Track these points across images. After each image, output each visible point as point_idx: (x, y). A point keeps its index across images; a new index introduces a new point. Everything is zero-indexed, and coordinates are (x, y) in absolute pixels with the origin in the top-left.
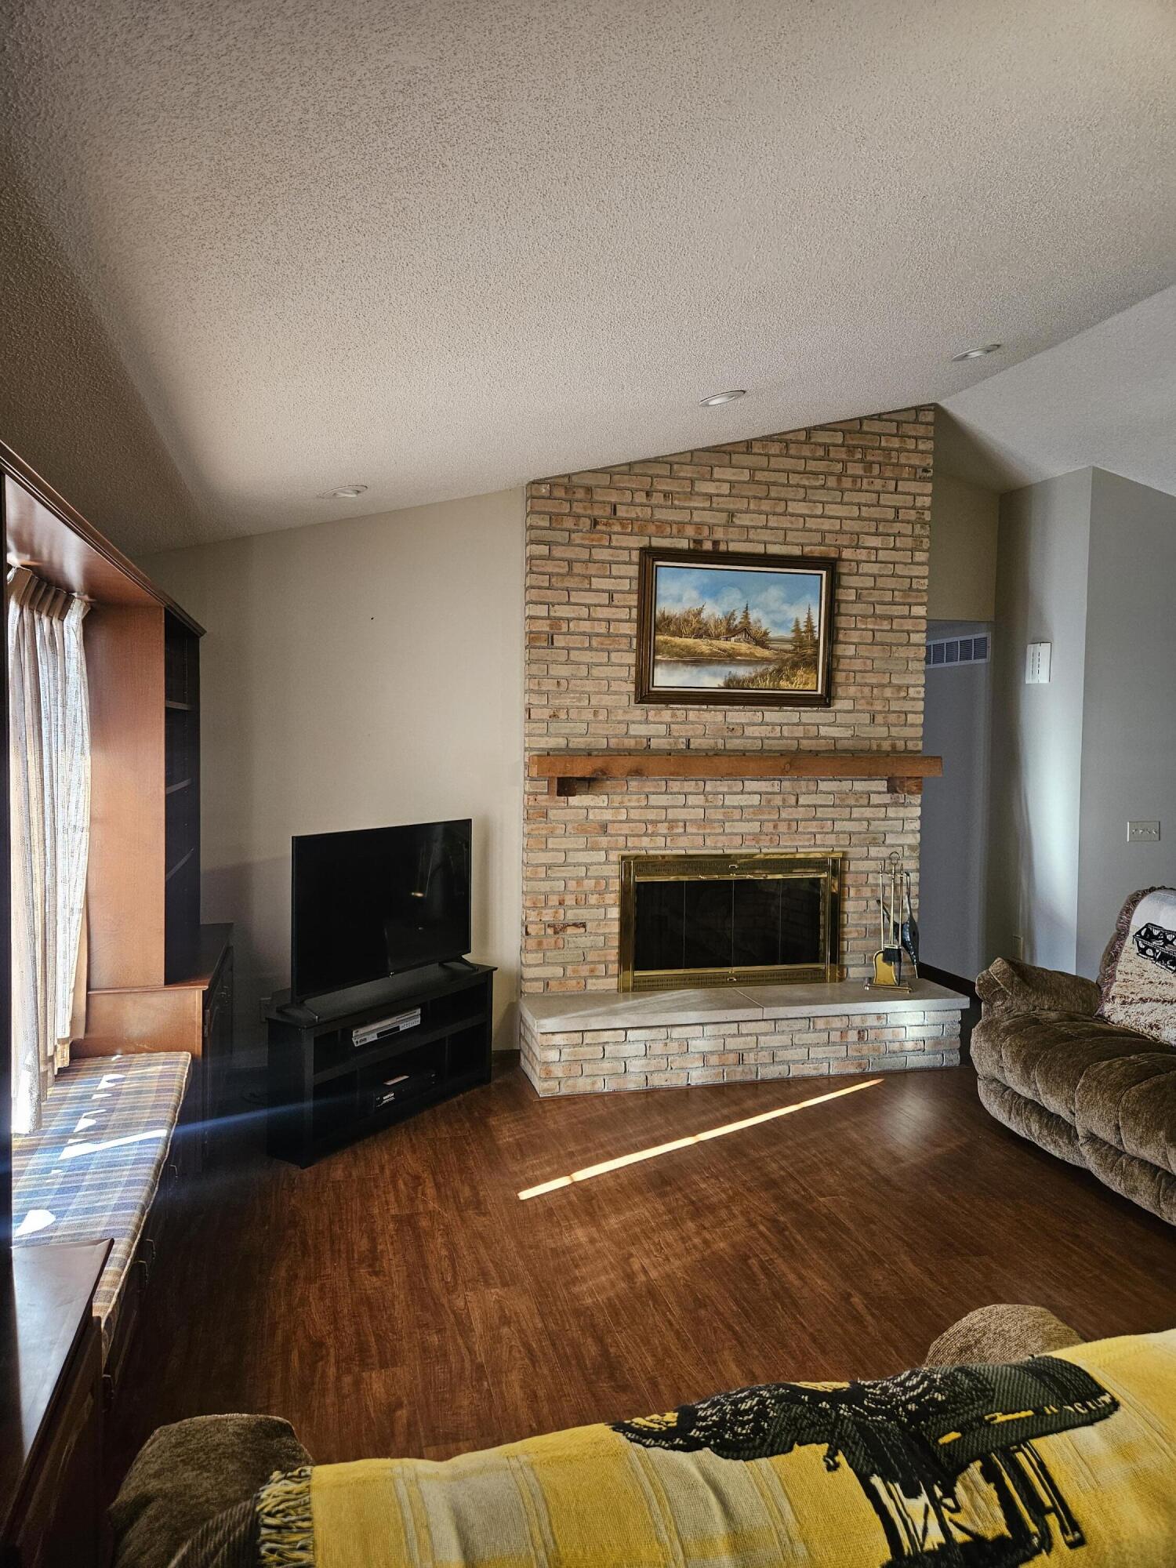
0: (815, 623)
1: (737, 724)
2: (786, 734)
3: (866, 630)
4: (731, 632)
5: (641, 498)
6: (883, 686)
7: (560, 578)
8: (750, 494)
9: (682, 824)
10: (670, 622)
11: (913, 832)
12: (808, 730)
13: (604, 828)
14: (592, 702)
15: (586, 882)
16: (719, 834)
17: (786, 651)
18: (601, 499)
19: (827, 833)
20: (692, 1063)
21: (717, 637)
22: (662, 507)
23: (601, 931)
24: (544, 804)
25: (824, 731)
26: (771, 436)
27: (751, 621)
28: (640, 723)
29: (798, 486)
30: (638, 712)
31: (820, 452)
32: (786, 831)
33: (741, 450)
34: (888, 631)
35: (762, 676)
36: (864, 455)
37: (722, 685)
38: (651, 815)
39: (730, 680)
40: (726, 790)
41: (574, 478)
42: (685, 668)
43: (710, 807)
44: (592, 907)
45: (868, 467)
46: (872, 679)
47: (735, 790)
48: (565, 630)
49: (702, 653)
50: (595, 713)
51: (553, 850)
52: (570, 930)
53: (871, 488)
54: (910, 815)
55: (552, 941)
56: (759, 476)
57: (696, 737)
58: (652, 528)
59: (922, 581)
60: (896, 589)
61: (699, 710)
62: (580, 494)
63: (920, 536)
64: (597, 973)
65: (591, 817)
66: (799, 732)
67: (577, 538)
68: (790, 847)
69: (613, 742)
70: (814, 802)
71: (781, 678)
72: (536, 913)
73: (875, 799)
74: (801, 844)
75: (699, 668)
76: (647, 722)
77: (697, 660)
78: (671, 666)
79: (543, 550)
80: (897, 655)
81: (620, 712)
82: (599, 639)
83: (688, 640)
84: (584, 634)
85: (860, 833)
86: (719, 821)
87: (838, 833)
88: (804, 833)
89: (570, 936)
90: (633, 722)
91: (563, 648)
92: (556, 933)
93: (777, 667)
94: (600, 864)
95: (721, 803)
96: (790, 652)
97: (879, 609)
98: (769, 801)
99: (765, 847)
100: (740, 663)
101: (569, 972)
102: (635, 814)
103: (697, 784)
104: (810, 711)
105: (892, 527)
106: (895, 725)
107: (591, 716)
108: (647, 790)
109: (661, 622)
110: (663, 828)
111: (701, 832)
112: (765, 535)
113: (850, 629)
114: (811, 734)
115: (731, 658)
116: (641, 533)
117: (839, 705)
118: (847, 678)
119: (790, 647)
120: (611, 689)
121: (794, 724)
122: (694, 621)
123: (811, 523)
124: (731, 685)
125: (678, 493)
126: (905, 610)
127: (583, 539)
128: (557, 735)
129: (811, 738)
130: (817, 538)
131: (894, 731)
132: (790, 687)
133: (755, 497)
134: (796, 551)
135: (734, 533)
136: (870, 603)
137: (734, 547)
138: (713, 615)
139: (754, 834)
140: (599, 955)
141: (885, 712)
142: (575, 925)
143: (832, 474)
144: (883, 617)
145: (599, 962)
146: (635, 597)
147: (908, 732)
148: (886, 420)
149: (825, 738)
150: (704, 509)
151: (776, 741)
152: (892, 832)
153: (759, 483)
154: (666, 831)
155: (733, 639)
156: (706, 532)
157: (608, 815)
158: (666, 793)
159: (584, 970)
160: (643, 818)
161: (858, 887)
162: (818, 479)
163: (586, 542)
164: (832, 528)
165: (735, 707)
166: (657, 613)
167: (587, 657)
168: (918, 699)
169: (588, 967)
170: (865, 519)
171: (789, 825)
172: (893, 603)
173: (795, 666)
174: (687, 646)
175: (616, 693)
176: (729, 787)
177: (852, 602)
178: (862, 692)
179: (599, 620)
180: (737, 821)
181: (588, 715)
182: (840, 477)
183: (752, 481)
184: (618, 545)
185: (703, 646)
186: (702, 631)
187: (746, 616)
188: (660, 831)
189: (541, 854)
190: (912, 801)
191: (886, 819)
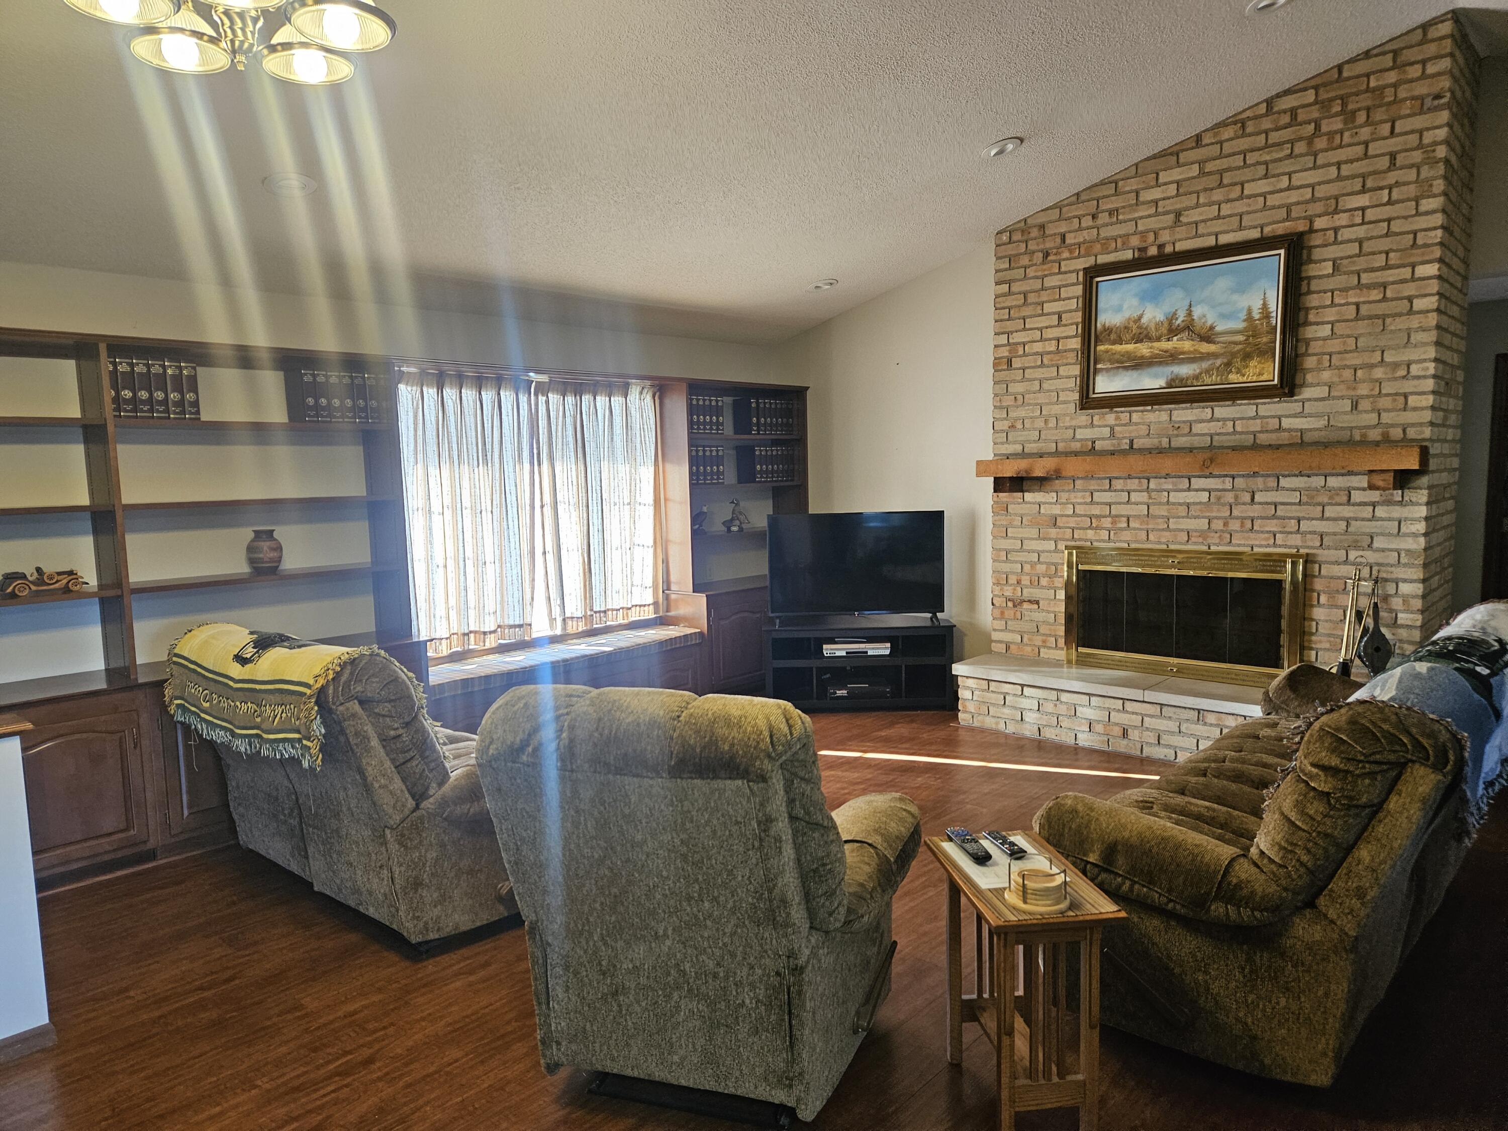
0: (1272, 306)
1: (1184, 422)
2: (1238, 429)
3: (1348, 304)
4: (1173, 331)
5: (1087, 222)
6: (1372, 366)
7: (1017, 310)
8: (1200, 188)
9: (1125, 519)
10: (1111, 332)
11: (1415, 535)
12: (1267, 423)
13: (1054, 521)
14: (1043, 413)
15: (1038, 566)
16: (1163, 530)
17: (1236, 343)
18: (1052, 232)
19: (1291, 533)
20: (1080, 726)
21: (1158, 339)
22: (1107, 225)
23: (1052, 609)
24: (1005, 499)
25: (1286, 423)
26: (1224, 121)
27: (1195, 318)
28: (1086, 427)
29: (1258, 163)
30: (1084, 418)
31: (1286, 119)
32: (1239, 529)
33: (1190, 146)
34: (1379, 301)
35: (1208, 371)
36: (1344, 105)
37: (1164, 385)
38: (1096, 510)
39: (1173, 380)
40: (1170, 487)
41: (1029, 221)
42: (1125, 373)
43: (1154, 504)
44: (1043, 587)
45: (1349, 117)
46: (1354, 360)
47: (1181, 487)
48: (1021, 352)
49: (1142, 357)
50: (1046, 422)
51: (1012, 538)
52: (1026, 606)
53: (1356, 140)
54: (1410, 516)
55: (1012, 612)
56: (1209, 167)
57: (1139, 437)
58: (1098, 247)
59: (1432, 233)
60: (1392, 250)
61: (1142, 411)
62: (1035, 233)
63: (1427, 180)
64: (1048, 644)
65: (1042, 511)
66: (1256, 426)
67: (1031, 272)
68: (1244, 545)
69: (1061, 446)
70: (1274, 500)
71: (1231, 371)
72: (999, 588)
73: (1357, 496)
74: (1257, 543)
75: (1139, 371)
76: (1092, 425)
77: (1138, 364)
78: (1112, 372)
79: (1005, 287)
80: (1393, 328)
81: (1068, 419)
82: (1049, 356)
83: (1128, 346)
84: (1037, 354)
85: (1335, 534)
86: (1163, 517)
87: (1305, 533)
88: (1262, 532)
89: (1027, 610)
90: (1080, 427)
91: (1020, 369)
92: (1015, 606)
93: (1225, 360)
94: (1050, 552)
95: (1166, 500)
96: (1240, 343)
97: (1366, 278)
98: (1219, 498)
99: (1215, 544)
100: (1183, 361)
101: (1025, 640)
102: (1080, 510)
103: (1140, 482)
104: (1269, 403)
105: (1384, 178)
106: (1387, 410)
107: (1042, 424)
108: (1092, 488)
109: (1101, 333)
110: (1106, 523)
111: (1145, 527)
112: (1217, 226)
113: (1325, 307)
114: (1270, 427)
115: (1173, 357)
116: (1087, 255)
117: (1307, 393)
118: (1319, 362)
119: (1241, 338)
120: (1060, 399)
121: (1251, 418)
122: (1135, 327)
123: (1272, 200)
124: (1174, 384)
125: (1123, 207)
126: (1406, 273)
127: (1036, 271)
128: (1015, 442)
129: (1272, 431)
130: (1283, 213)
131: (1386, 418)
132: (1241, 380)
133: (1206, 190)
134: (1255, 234)
135: (1181, 232)
136: (1352, 272)
137: (1181, 246)
138: (1154, 318)
139: (1202, 531)
140: (1050, 630)
141: (1373, 396)
142: (1029, 601)
143: (1301, 139)
144: (1370, 287)
145: (1050, 635)
146: (1080, 314)
147: (1409, 417)
148: (1376, 55)
149: (1289, 430)
150: (1150, 216)
151: (1228, 437)
152: (1382, 534)
153: (1210, 173)
154: (1109, 526)
155: (1175, 338)
156: (1151, 237)
157: (1056, 510)
158: (1110, 490)
159: (1038, 640)
160: (1088, 513)
161: (1332, 594)
162: (1282, 150)
163: (1040, 274)
164: (1301, 199)
165: (1181, 405)
166: (1099, 325)
167: (1040, 373)
168: (1425, 377)
169: (1040, 638)
170: (1347, 178)
171: (1242, 523)
172: (1387, 267)
173: (1247, 357)
174: (1127, 352)
175: (1065, 402)
176: (1174, 484)
177: (1328, 276)
178: (1340, 376)
179: (1050, 339)
180: (1183, 517)
181: (1040, 423)
182: (1310, 140)
183: (1202, 173)
184: (1067, 269)
185: (1144, 349)
186: (1142, 336)
187: (1189, 313)
188: (1104, 526)
189: (1003, 541)
190: (1414, 500)
191: (1374, 518)
